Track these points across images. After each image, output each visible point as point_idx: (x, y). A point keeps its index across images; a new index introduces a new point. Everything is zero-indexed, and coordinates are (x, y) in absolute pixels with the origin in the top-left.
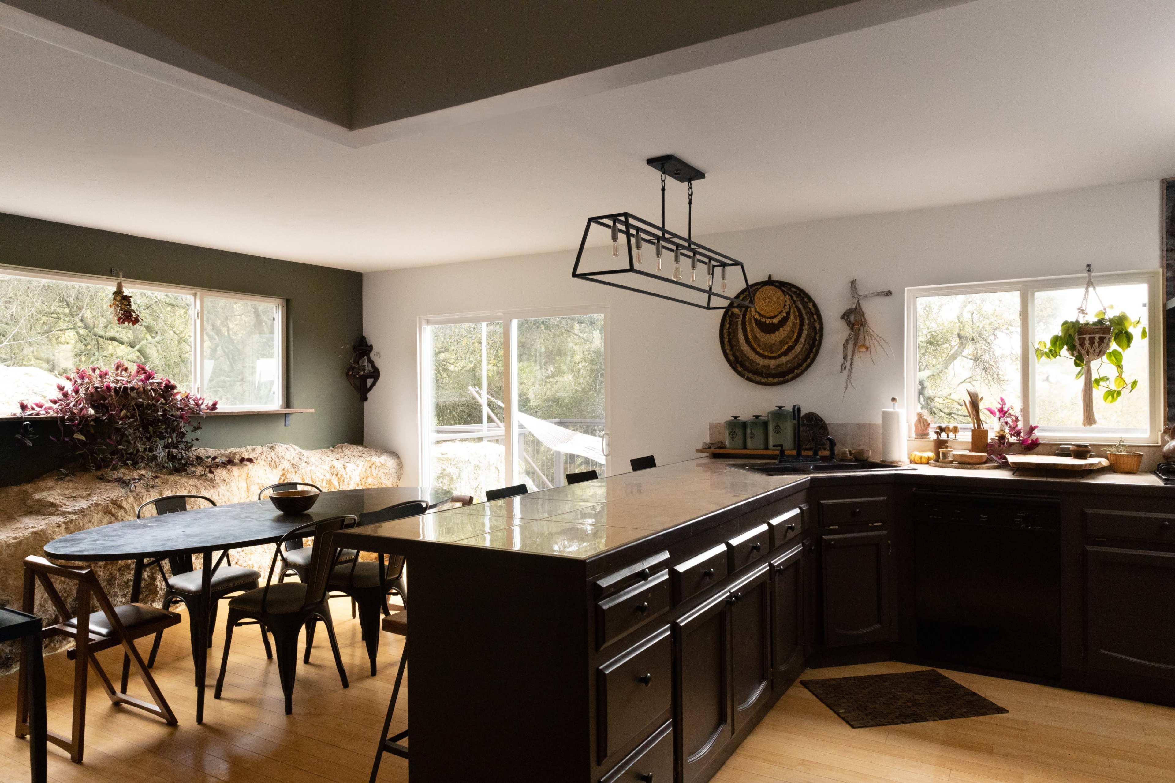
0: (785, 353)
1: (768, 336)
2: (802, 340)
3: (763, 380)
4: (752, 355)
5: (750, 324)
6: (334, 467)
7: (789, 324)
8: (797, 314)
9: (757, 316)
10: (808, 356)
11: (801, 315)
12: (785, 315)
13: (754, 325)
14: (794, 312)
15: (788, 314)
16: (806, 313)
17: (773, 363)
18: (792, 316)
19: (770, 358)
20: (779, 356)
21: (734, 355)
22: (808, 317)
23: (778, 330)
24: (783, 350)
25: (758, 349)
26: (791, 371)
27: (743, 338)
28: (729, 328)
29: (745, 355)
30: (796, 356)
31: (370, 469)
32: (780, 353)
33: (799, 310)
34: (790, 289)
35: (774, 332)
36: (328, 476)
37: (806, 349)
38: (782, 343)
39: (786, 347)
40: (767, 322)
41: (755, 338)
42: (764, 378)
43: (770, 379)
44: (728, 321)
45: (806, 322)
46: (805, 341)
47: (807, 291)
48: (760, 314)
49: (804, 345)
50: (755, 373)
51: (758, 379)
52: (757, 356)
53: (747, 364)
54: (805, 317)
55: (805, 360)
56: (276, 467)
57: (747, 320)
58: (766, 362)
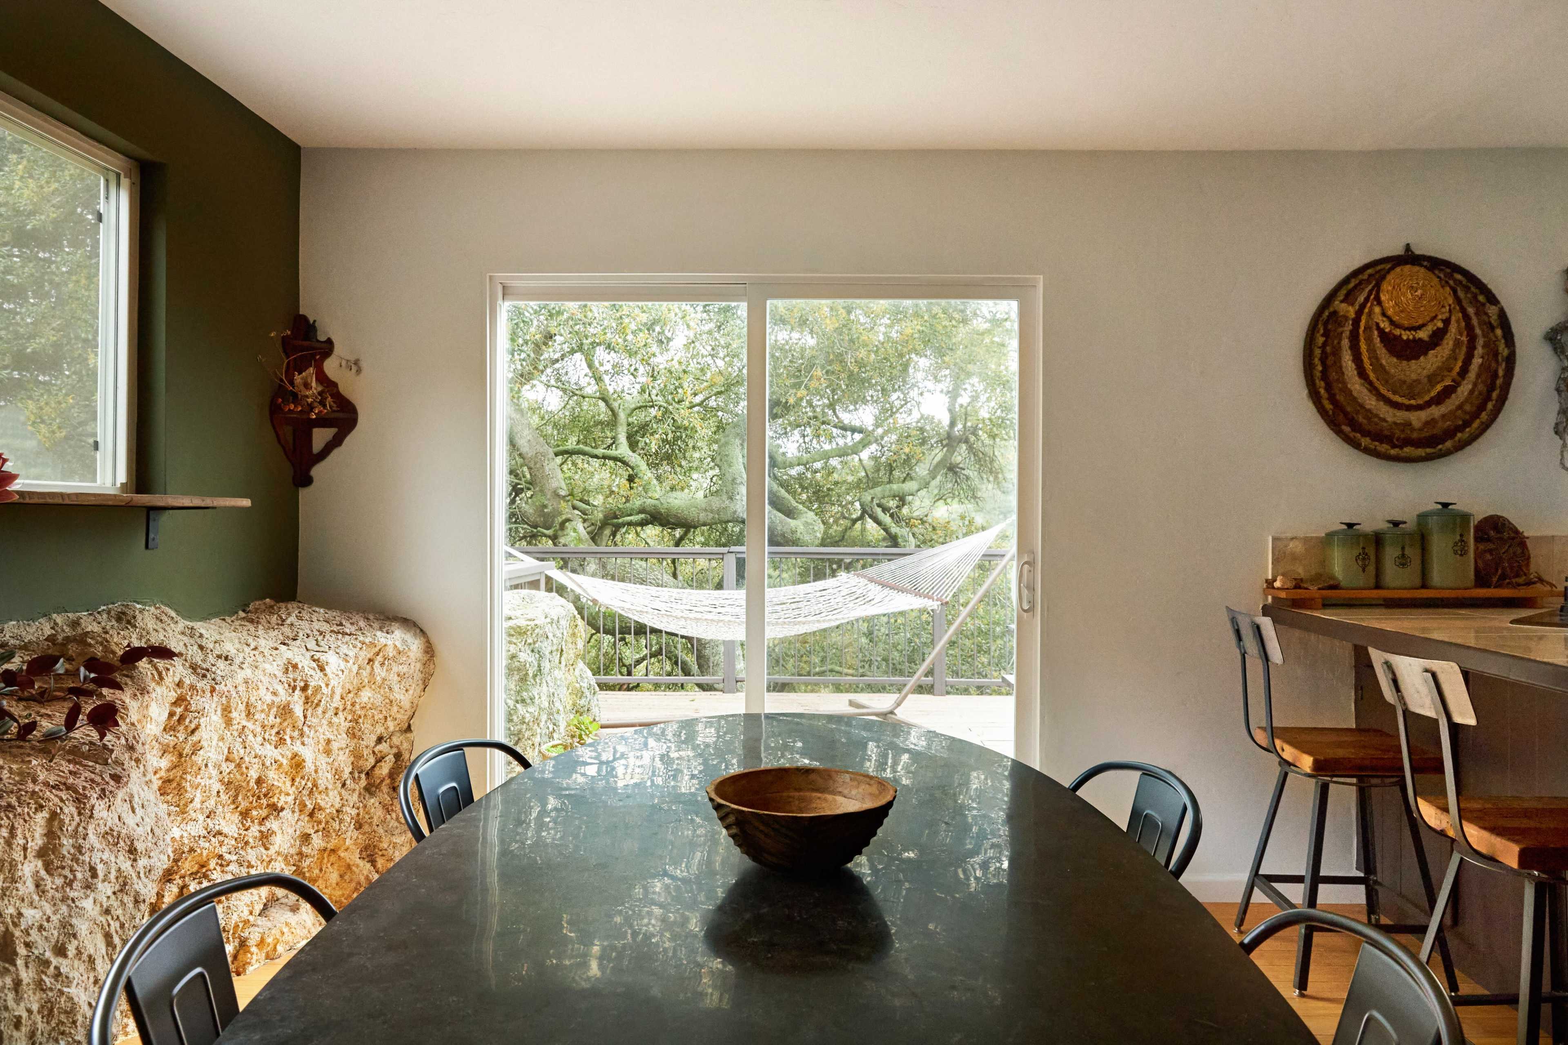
0: (1439, 400)
1: (1405, 363)
2: (1472, 375)
3: (1393, 452)
4: (1371, 402)
5: (1369, 340)
6: (295, 666)
7: (1448, 343)
8: (1463, 324)
9: (1385, 325)
10: (1482, 408)
11: (1470, 328)
12: (1440, 325)
13: (1377, 340)
14: (1458, 321)
15: (1447, 322)
16: (1480, 324)
17: (1417, 418)
18: (1453, 328)
19: (1409, 408)
20: (1428, 404)
21: (1332, 399)
22: (1483, 331)
23: (1425, 354)
24: (1433, 393)
25: (1383, 391)
26: (1450, 434)
27: (1354, 366)
28: (1324, 345)
29: (1355, 399)
30: (1460, 407)
31: (368, 667)
32: (1427, 398)
33: (1466, 317)
34: (1451, 276)
35: (1417, 358)
36: (283, 695)
37: (1480, 393)
38: (1432, 379)
39: (1439, 388)
40: (1405, 338)
41: (1379, 368)
42: (1394, 446)
43: (1408, 451)
44: (1322, 331)
45: (1480, 342)
46: (1478, 376)
47: (1485, 281)
48: (1392, 322)
49: (1475, 385)
50: (1379, 437)
51: (1383, 448)
52: (1382, 403)
53: (1361, 419)
54: (1478, 331)
55: (1476, 415)
56: (161, 678)
57: (1361, 330)
58: (1401, 416)
